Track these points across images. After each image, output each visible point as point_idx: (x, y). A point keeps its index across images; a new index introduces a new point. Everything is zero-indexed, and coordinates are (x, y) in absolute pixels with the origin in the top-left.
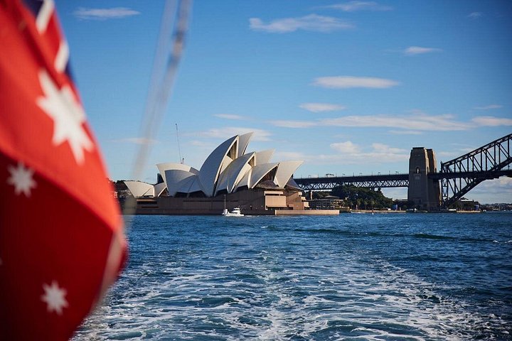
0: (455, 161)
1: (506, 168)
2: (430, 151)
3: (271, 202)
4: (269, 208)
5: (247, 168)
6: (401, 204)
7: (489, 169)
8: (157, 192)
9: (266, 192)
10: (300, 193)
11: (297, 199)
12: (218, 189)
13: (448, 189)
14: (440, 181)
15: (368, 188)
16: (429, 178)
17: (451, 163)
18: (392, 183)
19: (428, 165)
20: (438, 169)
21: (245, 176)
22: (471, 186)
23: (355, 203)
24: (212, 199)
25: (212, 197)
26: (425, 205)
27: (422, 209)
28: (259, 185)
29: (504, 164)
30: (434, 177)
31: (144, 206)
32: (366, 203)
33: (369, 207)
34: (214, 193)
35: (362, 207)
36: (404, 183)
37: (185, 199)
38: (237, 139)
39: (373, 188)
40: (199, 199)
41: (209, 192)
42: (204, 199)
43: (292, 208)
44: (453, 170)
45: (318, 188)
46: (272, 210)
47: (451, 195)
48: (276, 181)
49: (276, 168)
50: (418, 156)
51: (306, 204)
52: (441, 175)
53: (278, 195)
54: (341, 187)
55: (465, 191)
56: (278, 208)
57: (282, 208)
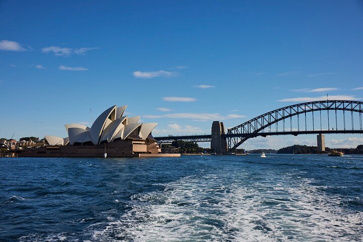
0: (235, 128)
1: (260, 132)
2: (222, 123)
3: (136, 148)
4: (135, 153)
5: (121, 126)
6: (208, 151)
7: (252, 132)
8: (65, 143)
9: (133, 142)
10: (156, 143)
11: (154, 147)
12: (102, 140)
13: (231, 143)
14: (227, 138)
15: (190, 142)
16: (222, 137)
17: (232, 129)
18: (202, 140)
19: (221, 130)
20: (226, 132)
21: (120, 132)
22: (242, 141)
23: (184, 150)
24: (98, 146)
25: (98, 145)
26: (220, 151)
27: (219, 153)
28: (129, 138)
29: (260, 130)
30: (224, 137)
31: (51, 151)
32: (190, 150)
33: (192, 152)
34: (99, 142)
35: (188, 152)
36: (209, 139)
37: (79, 147)
38: (115, 108)
39: (193, 142)
40: (88, 147)
41: (95, 142)
42: (91, 147)
43: (150, 153)
44: (234, 133)
45: (164, 142)
46: (137, 153)
47: (232, 146)
48: (140, 135)
49: (140, 126)
50: (216, 126)
51: (160, 150)
52: (228, 136)
53: (141, 144)
54: (176, 142)
55: (240, 143)
56: (141, 153)
57: (144, 153)
